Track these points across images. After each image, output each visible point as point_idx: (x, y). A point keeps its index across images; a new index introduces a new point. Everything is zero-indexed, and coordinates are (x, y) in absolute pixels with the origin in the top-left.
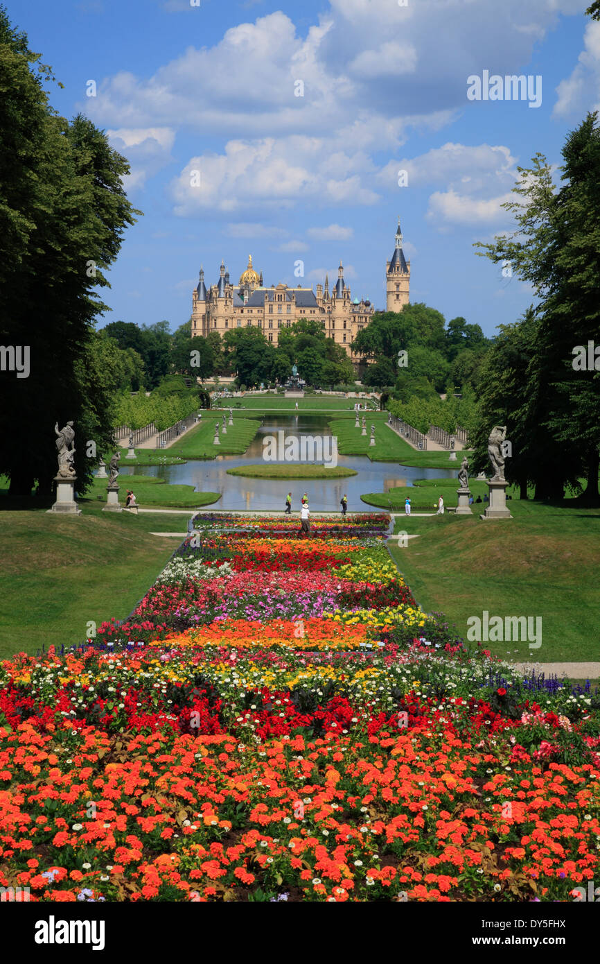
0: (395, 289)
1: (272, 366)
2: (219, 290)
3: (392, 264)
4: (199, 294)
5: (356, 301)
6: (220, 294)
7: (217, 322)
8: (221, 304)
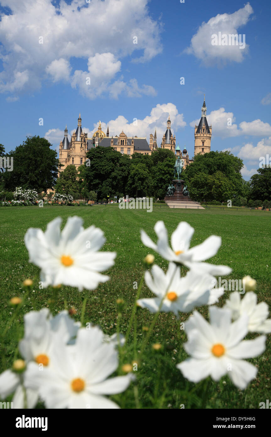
0: (201, 144)
1: (127, 177)
2: (77, 136)
3: (199, 128)
4: (63, 145)
5: (178, 148)
6: (77, 139)
7: (74, 159)
8: (78, 146)
